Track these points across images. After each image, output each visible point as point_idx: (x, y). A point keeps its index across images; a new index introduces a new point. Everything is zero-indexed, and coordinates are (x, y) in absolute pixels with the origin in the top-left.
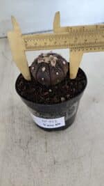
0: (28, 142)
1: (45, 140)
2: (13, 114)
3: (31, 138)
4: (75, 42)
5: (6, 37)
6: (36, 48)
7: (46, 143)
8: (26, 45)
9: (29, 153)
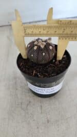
0: (28, 105)
1: (40, 104)
2: (16, 83)
3: (30, 102)
4: (63, 32)
5: (11, 25)
6: (32, 35)
7: (41, 106)
8: (25, 32)
9: (28, 113)
